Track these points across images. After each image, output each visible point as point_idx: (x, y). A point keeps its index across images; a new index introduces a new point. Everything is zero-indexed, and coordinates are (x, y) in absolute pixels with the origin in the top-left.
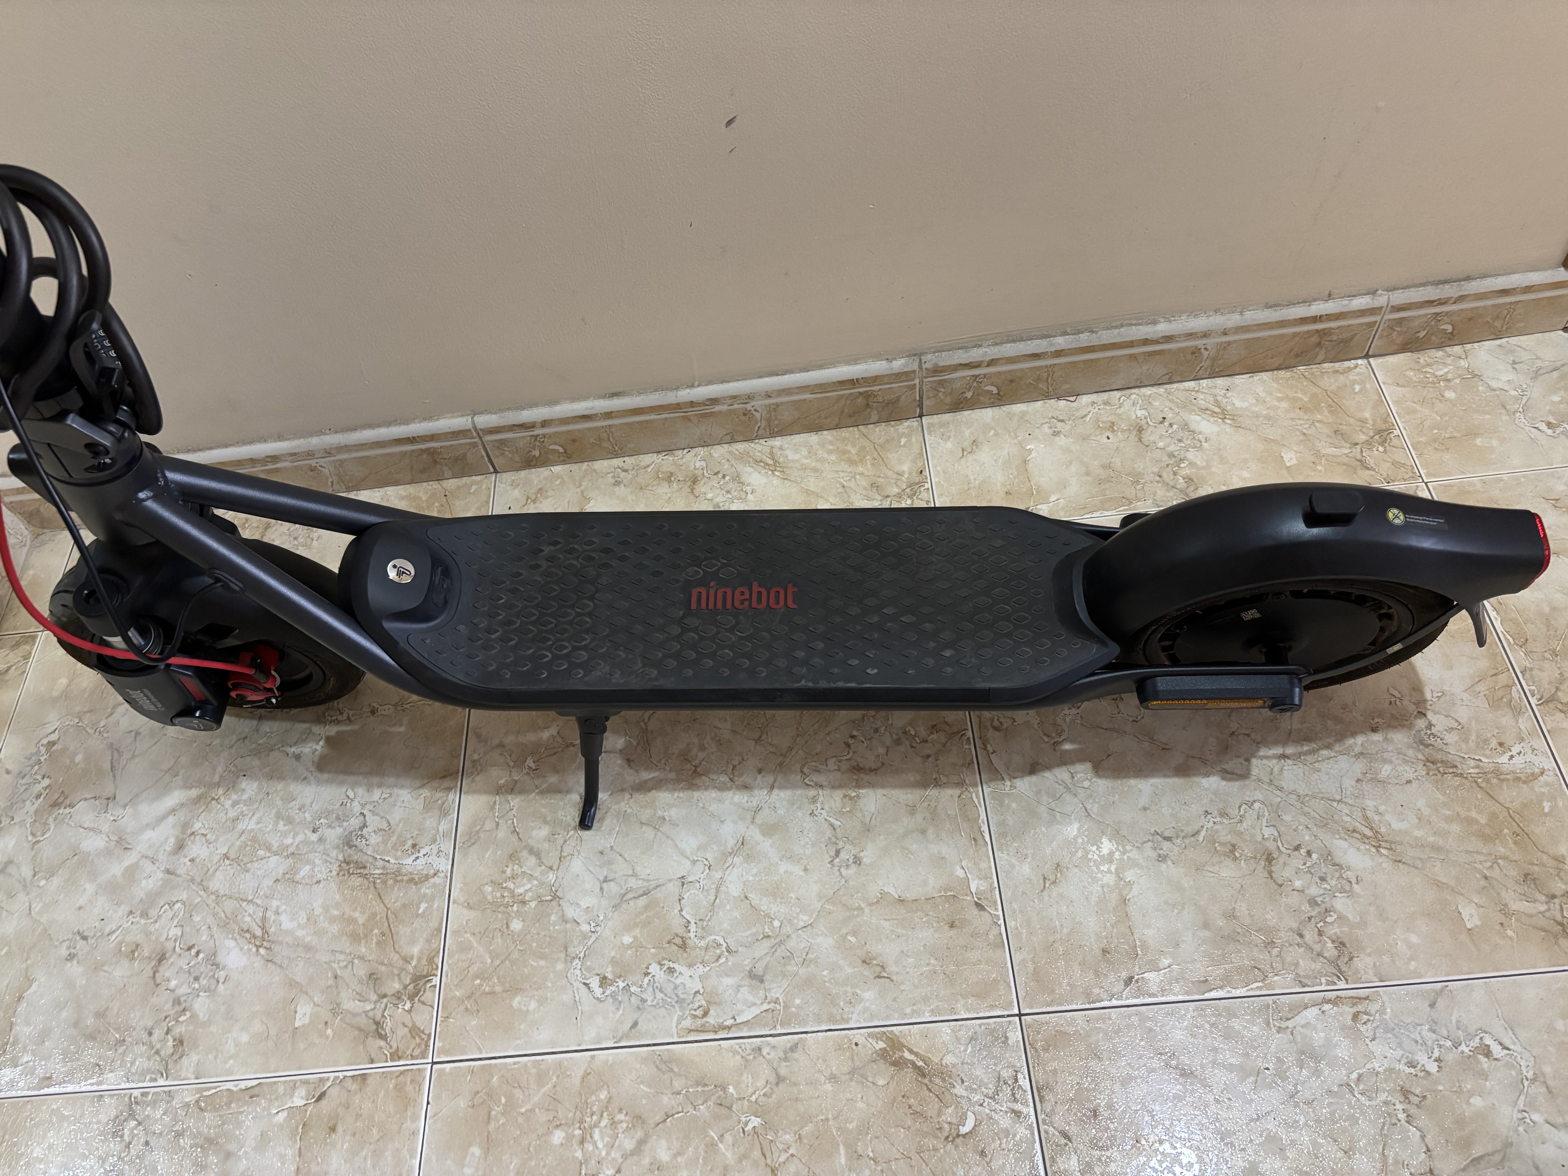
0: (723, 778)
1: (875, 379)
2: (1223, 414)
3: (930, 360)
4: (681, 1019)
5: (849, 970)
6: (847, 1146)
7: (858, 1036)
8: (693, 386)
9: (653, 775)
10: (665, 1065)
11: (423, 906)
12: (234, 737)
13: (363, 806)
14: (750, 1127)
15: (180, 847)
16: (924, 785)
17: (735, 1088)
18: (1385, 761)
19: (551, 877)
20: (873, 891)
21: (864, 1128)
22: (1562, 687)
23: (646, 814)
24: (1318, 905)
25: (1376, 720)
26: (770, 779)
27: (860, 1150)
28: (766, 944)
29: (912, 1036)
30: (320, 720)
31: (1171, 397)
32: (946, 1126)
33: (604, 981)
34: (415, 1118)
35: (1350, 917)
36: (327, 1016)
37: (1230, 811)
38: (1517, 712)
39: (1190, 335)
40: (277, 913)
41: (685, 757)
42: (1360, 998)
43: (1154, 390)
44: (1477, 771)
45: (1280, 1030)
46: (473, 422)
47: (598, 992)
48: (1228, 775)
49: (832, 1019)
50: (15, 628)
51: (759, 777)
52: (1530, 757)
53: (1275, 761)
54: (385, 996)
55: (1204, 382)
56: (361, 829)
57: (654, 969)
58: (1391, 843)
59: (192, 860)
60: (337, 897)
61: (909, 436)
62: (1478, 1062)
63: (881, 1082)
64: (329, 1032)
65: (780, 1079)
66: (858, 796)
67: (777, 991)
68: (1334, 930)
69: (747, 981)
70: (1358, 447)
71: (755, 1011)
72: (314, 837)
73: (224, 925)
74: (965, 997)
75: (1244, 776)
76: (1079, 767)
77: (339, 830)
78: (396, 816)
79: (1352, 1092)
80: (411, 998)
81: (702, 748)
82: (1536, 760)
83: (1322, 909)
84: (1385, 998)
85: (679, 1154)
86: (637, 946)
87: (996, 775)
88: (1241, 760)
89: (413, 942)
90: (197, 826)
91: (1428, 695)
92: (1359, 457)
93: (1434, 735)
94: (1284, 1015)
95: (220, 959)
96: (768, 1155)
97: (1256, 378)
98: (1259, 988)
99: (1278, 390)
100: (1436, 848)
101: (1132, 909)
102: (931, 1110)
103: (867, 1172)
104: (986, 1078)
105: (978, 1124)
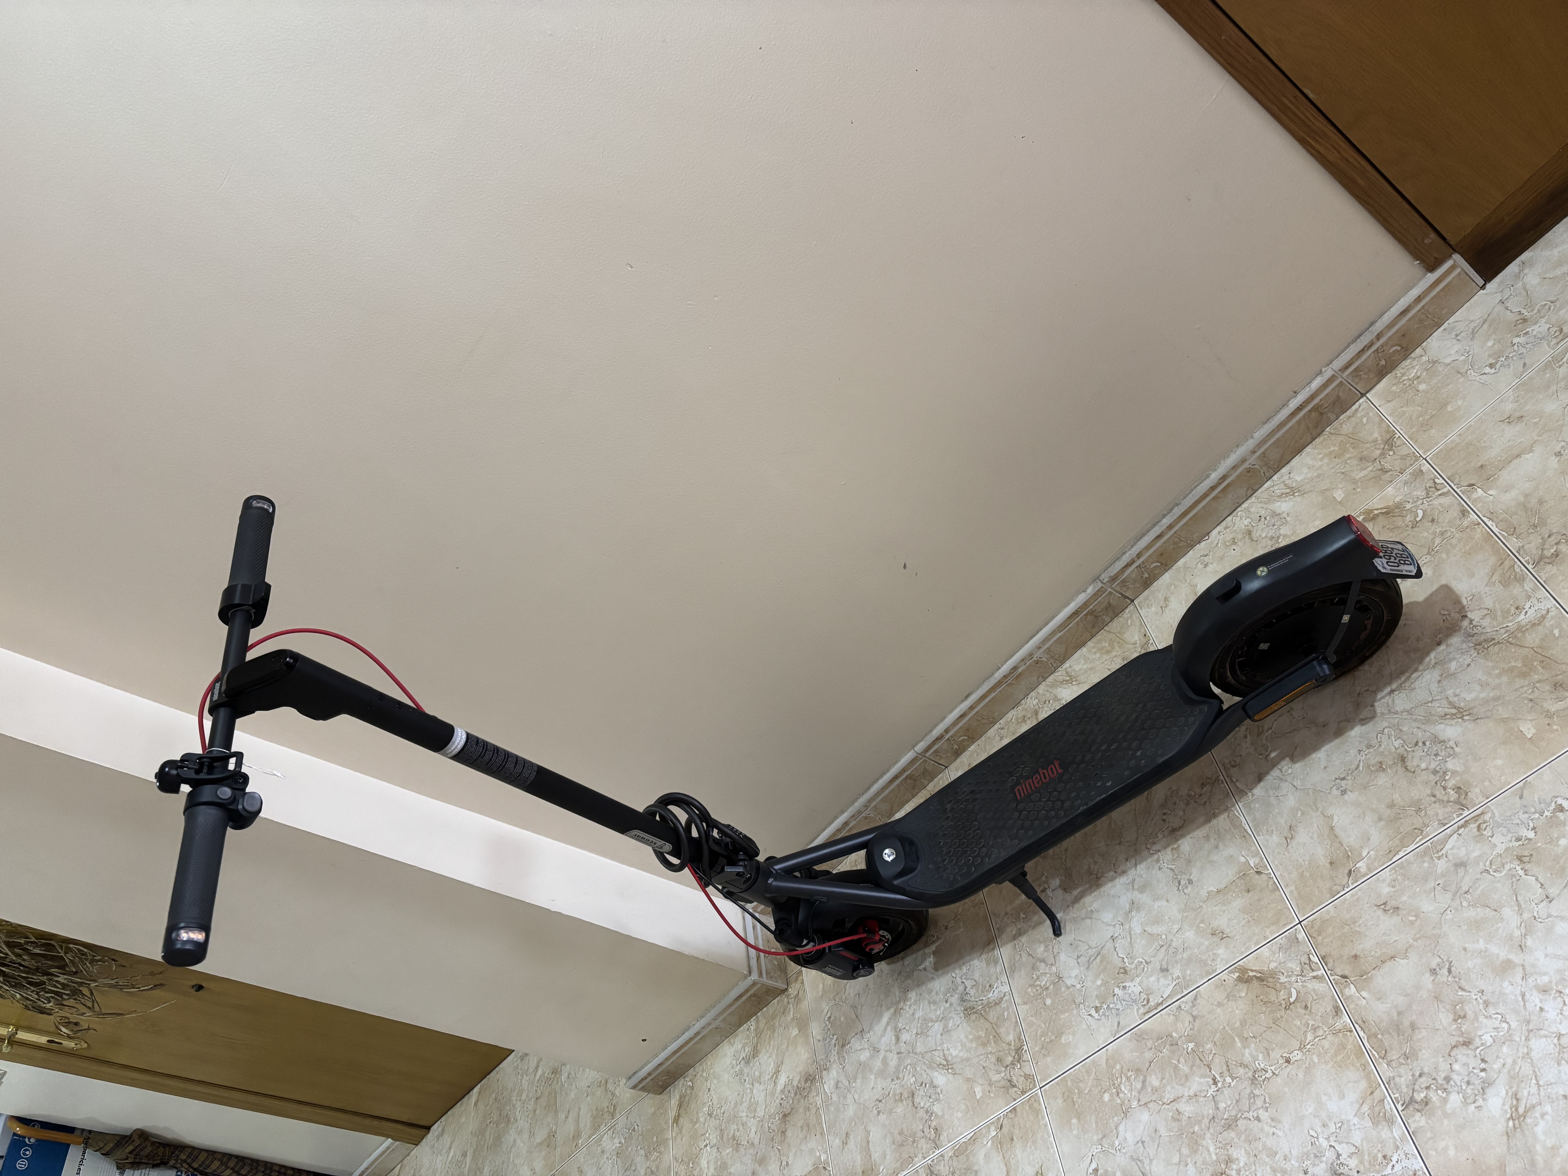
0: (1112, 873)
1: (1086, 604)
2: (1292, 491)
3: (1105, 577)
4: (1138, 1010)
5: (1207, 943)
6: (1238, 1036)
7: (1223, 976)
8: (999, 668)
9: (1078, 891)
10: (1140, 1038)
11: (1006, 1014)
12: (896, 974)
13: (961, 978)
14: (1190, 1049)
15: (898, 1039)
16: (1208, 821)
17: (1176, 1033)
18: (1451, 660)
19: (1054, 969)
20: (1204, 894)
21: (1243, 1023)
22: (1545, 547)
23: (1083, 913)
24: (1439, 772)
25: (1438, 637)
26: (1133, 861)
27: (1245, 1035)
28: (1163, 950)
29: (1250, 963)
30: (927, 945)
31: (1260, 500)
32: (1283, 1002)
33: (1097, 1009)
34: (1043, 1118)
35: (1458, 769)
36: (988, 1088)
37: (1372, 743)
38: (1521, 580)
39: (1234, 468)
40: (948, 1050)
41: (1090, 872)
42: (1478, 816)
43: (1249, 501)
44: (1507, 635)
45: (1439, 858)
46: (915, 752)
47: (1096, 1015)
48: (1364, 721)
49: (1208, 973)
50: (792, 971)
51: (1128, 863)
52: (1538, 606)
53: (1388, 698)
54: (1008, 1066)
55: (1275, 478)
56: (965, 990)
57: (1117, 991)
58: (1469, 710)
59: (905, 1043)
60: (969, 1029)
61: (1131, 616)
62: (1557, 817)
63: (1243, 995)
64: (992, 1095)
65: (1195, 1018)
66: (1179, 846)
67: (1176, 972)
68: (1451, 783)
69: (1161, 974)
70: (1377, 460)
71: (1171, 988)
72: (948, 1005)
73: (930, 1067)
74: (1268, 927)
75: (1373, 717)
76: (1283, 763)
77: (957, 996)
78: (977, 976)
79: (1488, 872)
80: (1018, 1062)
81: (1096, 863)
82: (1542, 606)
83: (1441, 773)
84: (1492, 807)
85: (1163, 1079)
86: (1105, 983)
87: (1242, 793)
88: (1369, 708)
89: (1008, 1034)
90: (900, 1025)
91: (1465, 602)
92: (1380, 467)
93: (1475, 626)
94: (1439, 848)
95: (935, 1083)
96: (1203, 1059)
97: (1303, 454)
98: (1420, 840)
99: (1319, 454)
100: (1496, 699)
101: (1337, 831)
102: (1273, 997)
103: (1253, 1045)
104: (1295, 966)
105: (1298, 993)
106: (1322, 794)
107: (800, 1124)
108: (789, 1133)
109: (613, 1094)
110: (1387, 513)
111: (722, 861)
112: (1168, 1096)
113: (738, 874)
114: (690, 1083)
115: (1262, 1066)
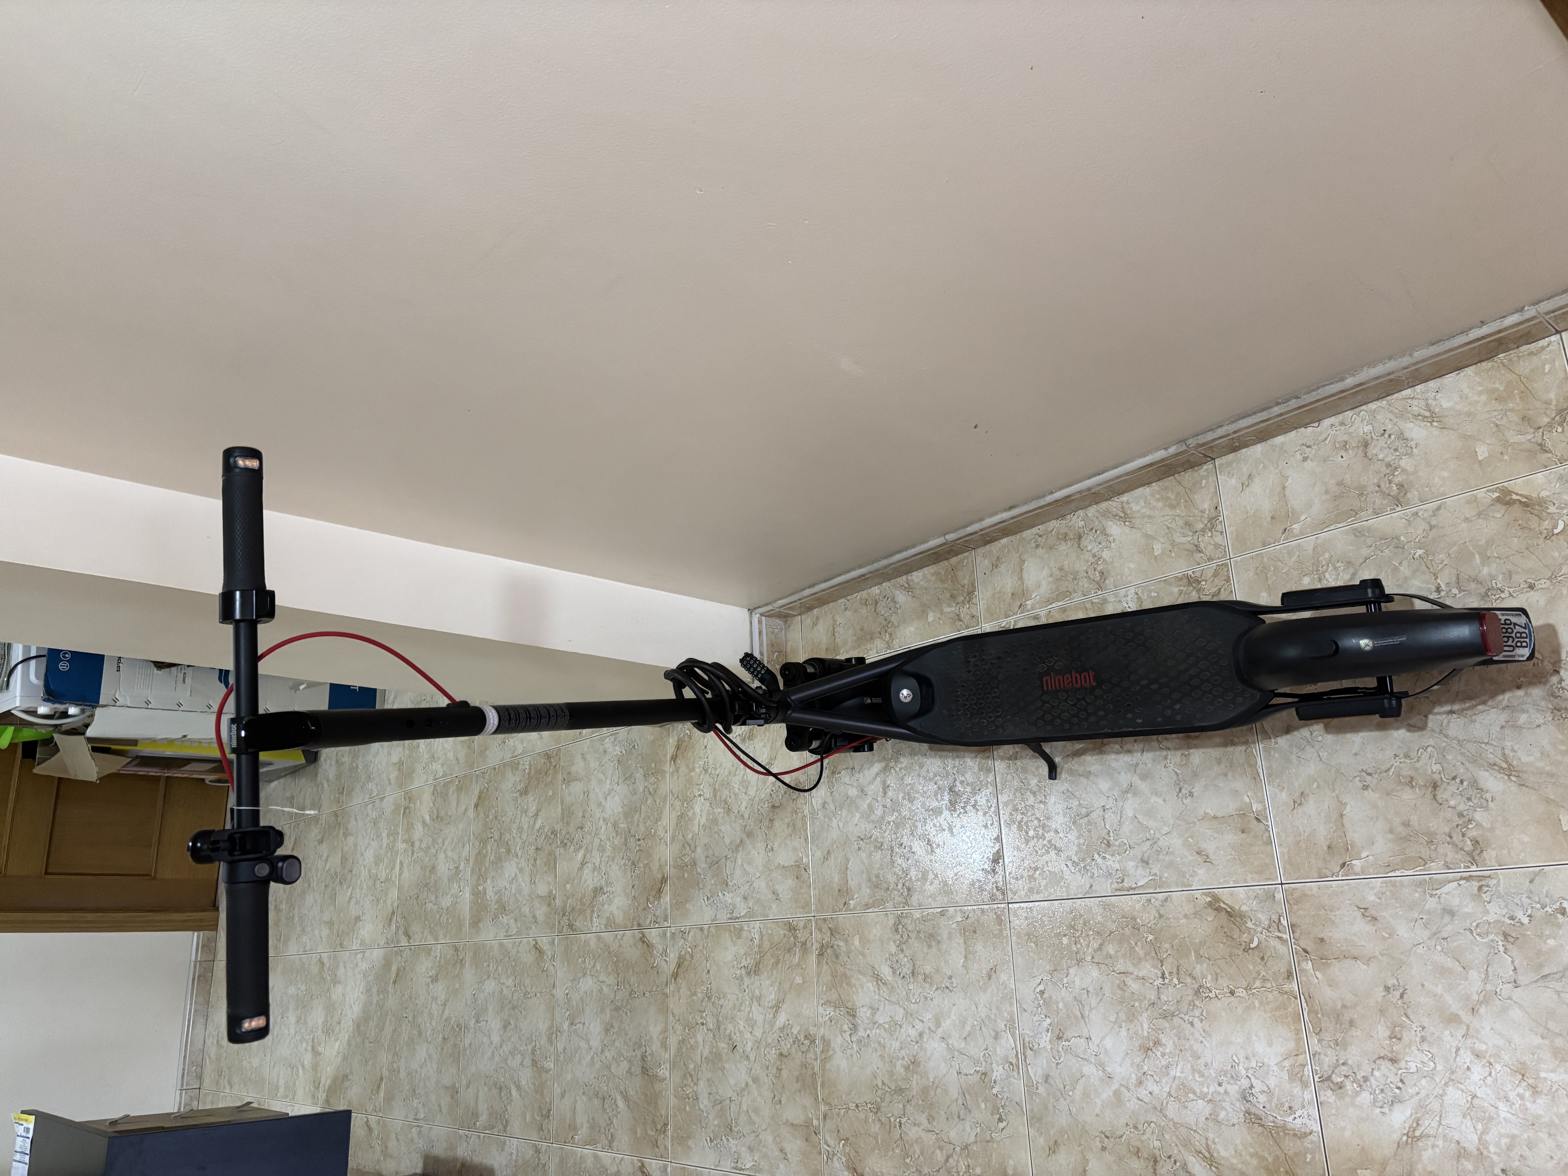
0: (1117, 746)
1: (1163, 460)
2: (1432, 417)
3: (1192, 442)
4: (1112, 883)
5: (1190, 858)
6: (1195, 951)
7: (1197, 894)
9: (1081, 746)
10: (1107, 907)
11: (989, 823)
13: (952, 769)
14: (1149, 939)
15: (885, 793)
16: (1225, 745)
17: (1140, 920)
18: (1524, 711)
19: (1042, 806)
20: (1200, 812)
21: (1203, 943)
23: (1081, 769)
24: (1464, 817)
25: (1521, 679)
26: (1141, 744)
27: (1201, 953)
28: (1148, 843)
29: (1225, 894)
31: (1391, 408)
32: (1244, 943)
33: (1074, 863)
34: (1006, 928)
35: (1484, 824)
37: (1411, 754)
39: (1378, 377)
42: (1484, 876)
43: (1379, 403)
45: (1431, 896)
47: (1072, 869)
48: (1412, 728)
49: (1183, 885)
51: (1135, 744)
53: (1444, 716)
55: (1419, 388)
57: (1096, 857)
58: (1520, 772)
59: (891, 800)
61: (1207, 477)
62: (1556, 917)
63: (1210, 919)
65: (1161, 916)
66: (1189, 754)
67: (1155, 870)
68: (1473, 833)
69: (1140, 864)
70: (1541, 430)
71: (1146, 880)
72: (936, 787)
74: (1251, 874)
75: (1422, 728)
76: (1316, 726)
77: (946, 783)
78: (968, 773)
79: (1472, 932)
80: (993, 872)
83: (1466, 819)
84: (1501, 877)
85: (1118, 951)
86: (1087, 844)
87: (1266, 736)
88: (1422, 717)
92: (1540, 440)
93: (1563, 689)
94: (1435, 886)
96: (1158, 953)
97: (1462, 374)
98: (1421, 870)
99: (1480, 384)
100: (1551, 775)
101: (1346, 820)
102: (1235, 935)
103: (1205, 965)
104: (1263, 918)
105: (1260, 943)
106: (1343, 777)
107: (787, 820)
108: (777, 824)
110: (1526, 505)
112: (1120, 967)
115: (1208, 985)
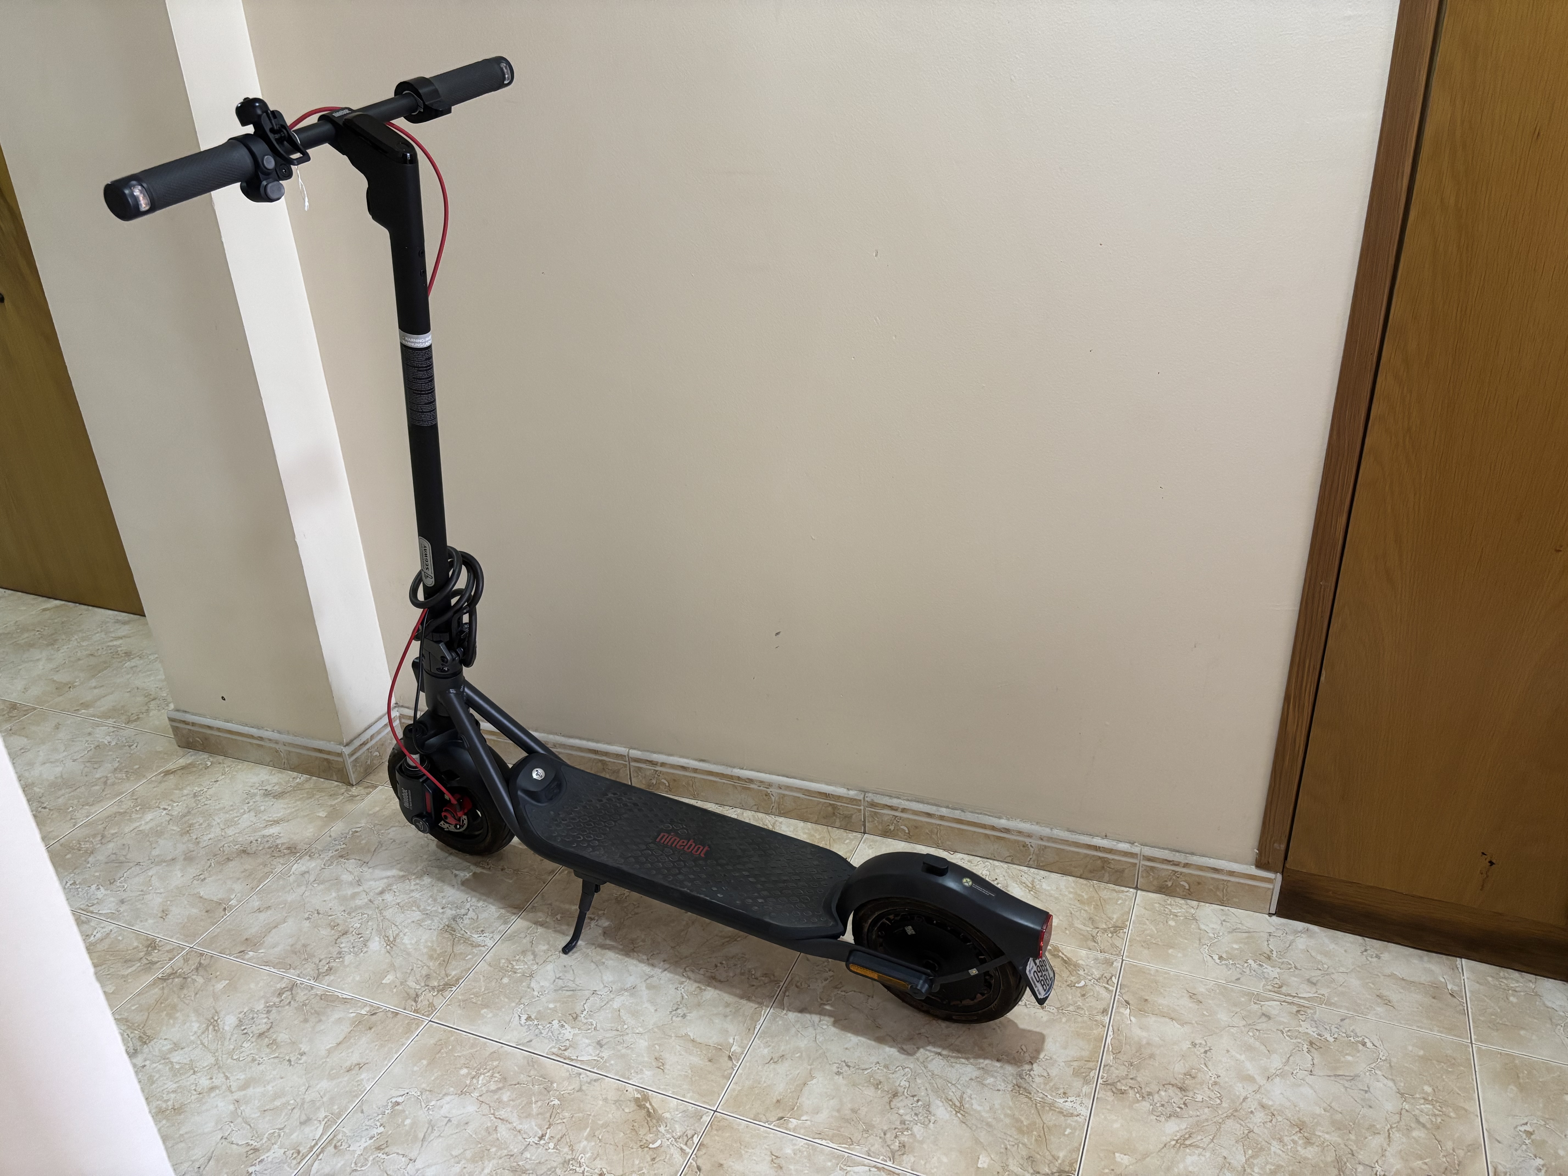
0: (645, 957)
1: (839, 798)
3: (870, 797)
4: (553, 1047)
5: (646, 1059)
6: (591, 1129)
7: (630, 1088)
8: (742, 769)
9: (612, 943)
10: (532, 1063)
11: (470, 956)
12: (434, 858)
13: (471, 906)
14: (553, 1103)
15: (382, 893)
16: (741, 997)
17: (557, 1085)
18: (992, 1076)
19: (535, 967)
20: (683, 1032)
21: (606, 1125)
22: (1122, 1081)
23: (597, 958)
24: (905, 1124)
25: (1003, 1056)
26: (667, 966)
27: (596, 1134)
28: (615, 1033)
29: (656, 1099)
30: (476, 864)
31: (1008, 870)
32: (645, 1141)
33: (529, 1018)
34: (407, 1039)
35: (918, 1136)
36: (398, 984)
37: (891, 1067)
38: (1087, 1082)
39: (1020, 833)
40: (405, 935)
41: (633, 941)
42: (894, 1173)
43: (1002, 864)
44: (1041, 1100)
45: (841, 1169)
46: (628, 752)
47: (523, 1021)
48: (902, 1051)
49: (623, 1076)
50: (371, 780)
51: (662, 963)
52: (1077, 1106)
53: (932, 1054)
54: (428, 986)
55: (1032, 870)
56: (464, 915)
57: (555, 1022)
58: (967, 1113)
59: (383, 900)
60: (434, 938)
61: (852, 841)
63: (627, 1110)
64: (395, 990)
65: (580, 1090)
66: (705, 990)
67: (605, 1054)
68: (904, 1139)
69: (595, 1044)
70: (1098, 930)
71: (590, 1058)
72: (441, 911)
73: (379, 932)
74: (693, 1092)
75: (911, 1054)
76: (827, 1018)
77: (454, 912)
78: (483, 916)
80: (438, 991)
81: (644, 941)
82: (1079, 1108)
83: (906, 1127)
85: (513, 1100)
86: (555, 1010)
87: (782, 1006)
89: (454, 969)
90: (395, 887)
91: (1042, 1056)
92: (1094, 934)
93: (1030, 1075)
94: (849, 1164)
95: (369, 944)
96: (553, 1118)
97: (1065, 878)
98: (845, 1148)
99: (1073, 888)
100: (989, 1125)
101: (806, 1090)
102: (642, 1132)
103: (593, 1144)
104: (679, 1130)
105: (661, 1146)
106: (825, 1060)
107: (247, 867)
108: (231, 864)
109: (148, 711)
110: (1065, 962)
111: (446, 638)
112: (502, 1113)
113: (443, 658)
114: (209, 764)
115: (583, 1160)
